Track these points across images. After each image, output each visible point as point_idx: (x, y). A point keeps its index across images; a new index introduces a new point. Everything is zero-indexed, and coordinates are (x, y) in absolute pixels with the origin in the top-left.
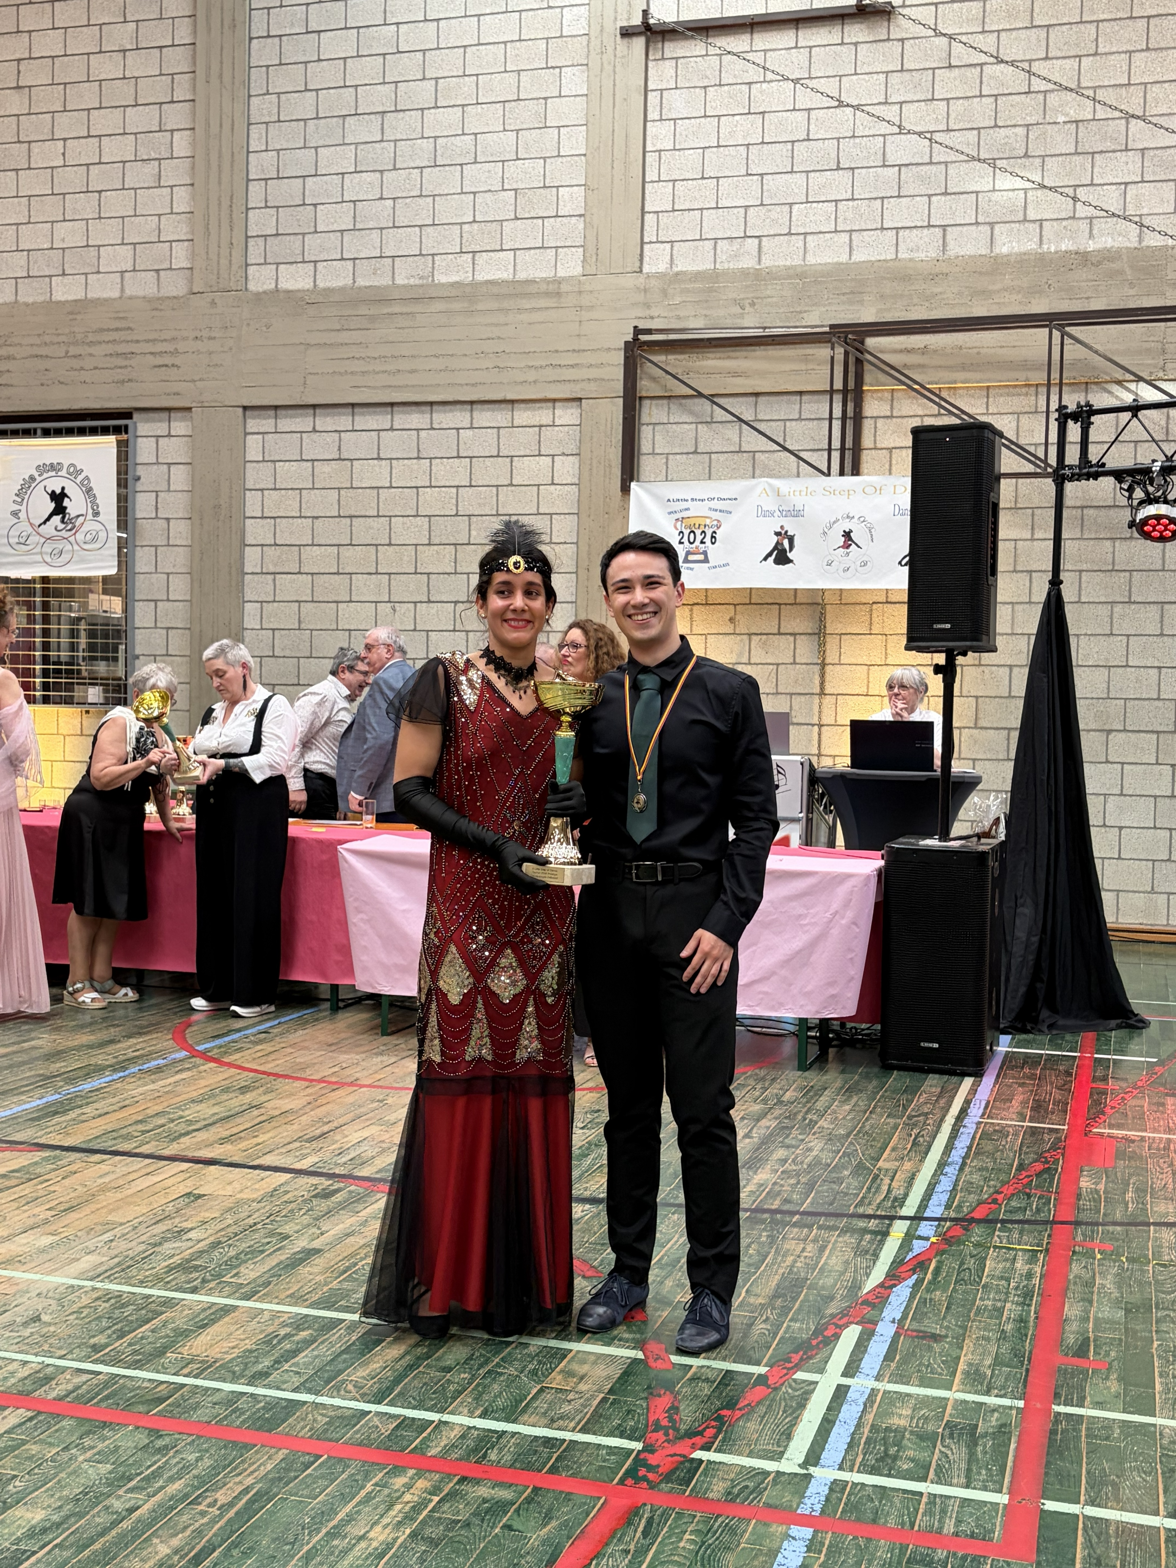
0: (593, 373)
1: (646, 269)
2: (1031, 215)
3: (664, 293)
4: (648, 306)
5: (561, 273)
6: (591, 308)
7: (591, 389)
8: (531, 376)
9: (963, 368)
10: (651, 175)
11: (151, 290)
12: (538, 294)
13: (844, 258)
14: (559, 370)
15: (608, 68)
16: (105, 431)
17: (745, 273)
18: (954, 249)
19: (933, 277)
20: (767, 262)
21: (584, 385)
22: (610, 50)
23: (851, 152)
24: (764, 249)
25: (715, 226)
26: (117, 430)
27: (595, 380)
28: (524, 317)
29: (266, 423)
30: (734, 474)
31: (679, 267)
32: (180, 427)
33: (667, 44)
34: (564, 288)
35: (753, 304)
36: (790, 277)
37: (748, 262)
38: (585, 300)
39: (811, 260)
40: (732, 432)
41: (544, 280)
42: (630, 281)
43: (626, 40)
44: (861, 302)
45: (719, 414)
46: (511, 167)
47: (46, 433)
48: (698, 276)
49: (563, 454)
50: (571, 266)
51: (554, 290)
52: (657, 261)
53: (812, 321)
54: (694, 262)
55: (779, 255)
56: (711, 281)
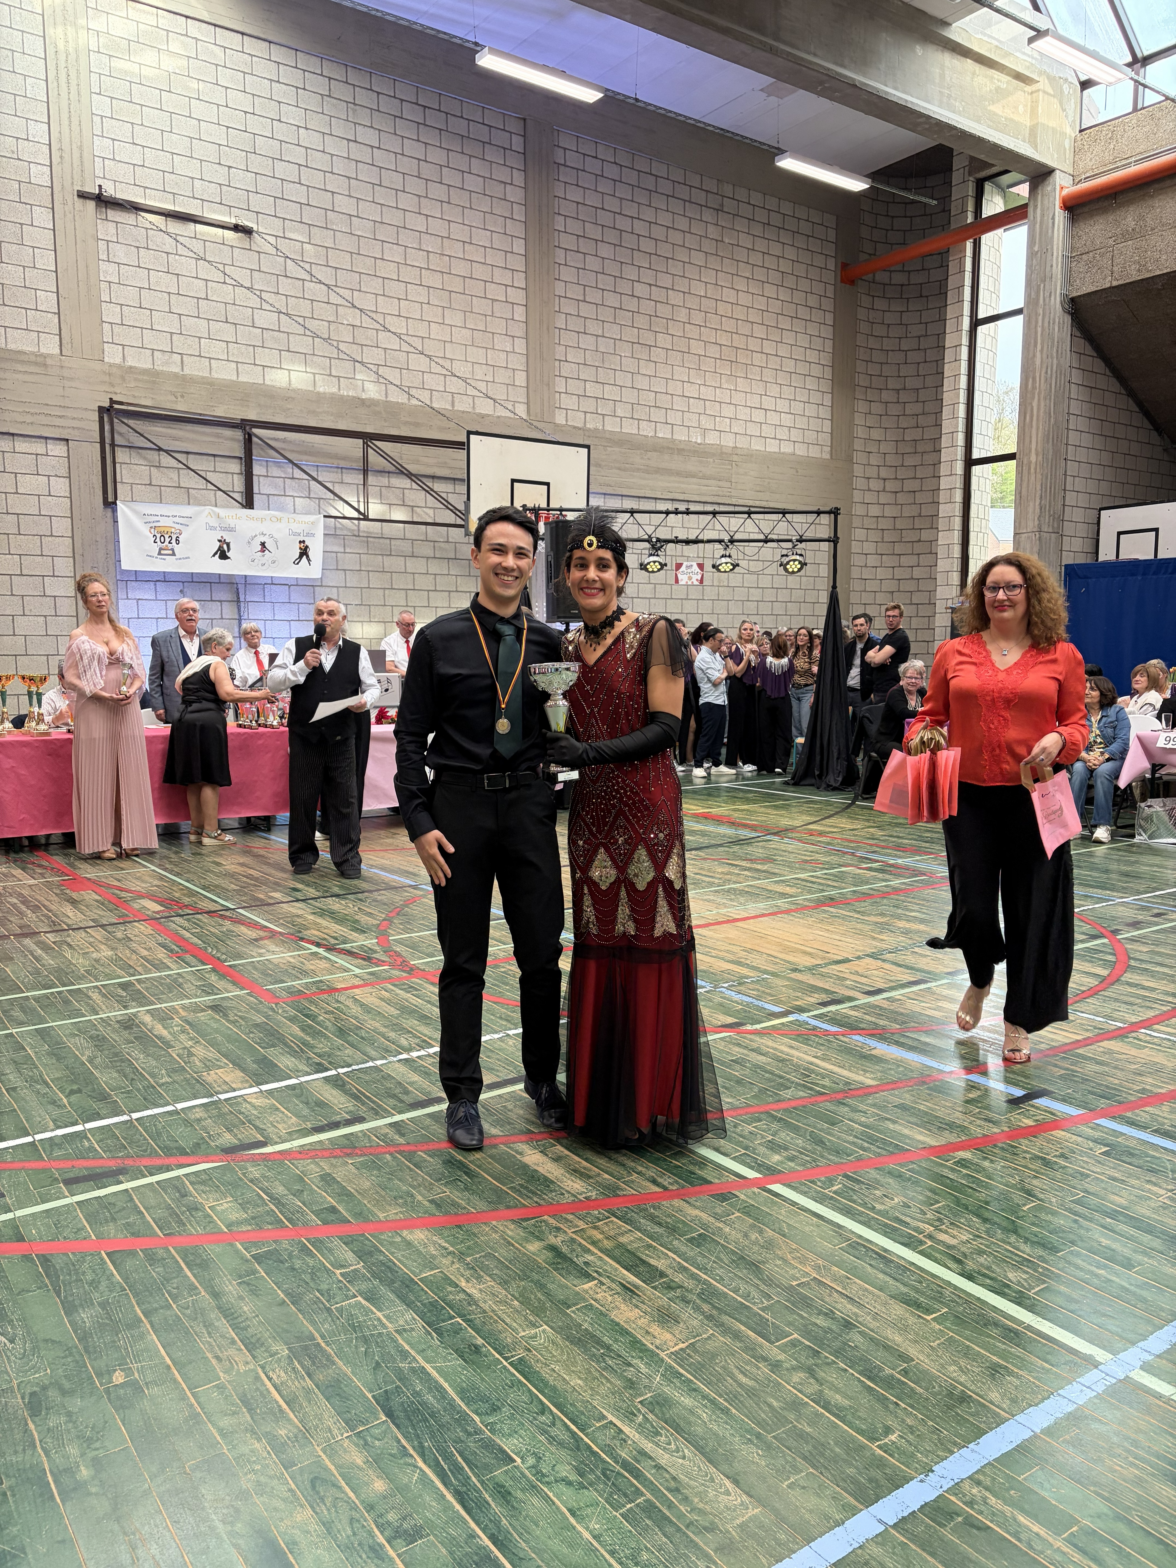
0: (76, 424)
1: (106, 359)
2: (334, 373)
3: (123, 378)
4: (113, 386)
5: (43, 350)
6: (71, 379)
7: (75, 434)
8: (29, 419)
9: (305, 453)
10: (105, 297)
12: (29, 363)
13: (234, 378)
14: (50, 418)
15: (70, 216)
17: (176, 375)
18: (295, 384)
19: (286, 399)
20: (187, 371)
21: (70, 431)
22: (70, 203)
23: (234, 314)
24: (185, 363)
25: (150, 340)
27: (78, 428)
28: (20, 377)
31: (130, 362)
33: (109, 211)
34: (49, 362)
35: (182, 396)
36: (204, 383)
37: (176, 369)
38: (66, 372)
39: (215, 375)
40: (183, 475)
41: (33, 353)
42: (97, 366)
43: (81, 200)
44: (248, 406)
48: (145, 372)
49: (56, 476)
50: (50, 346)
51: (40, 361)
52: (113, 356)
53: (220, 412)
54: (139, 361)
55: (195, 368)
56: (153, 377)
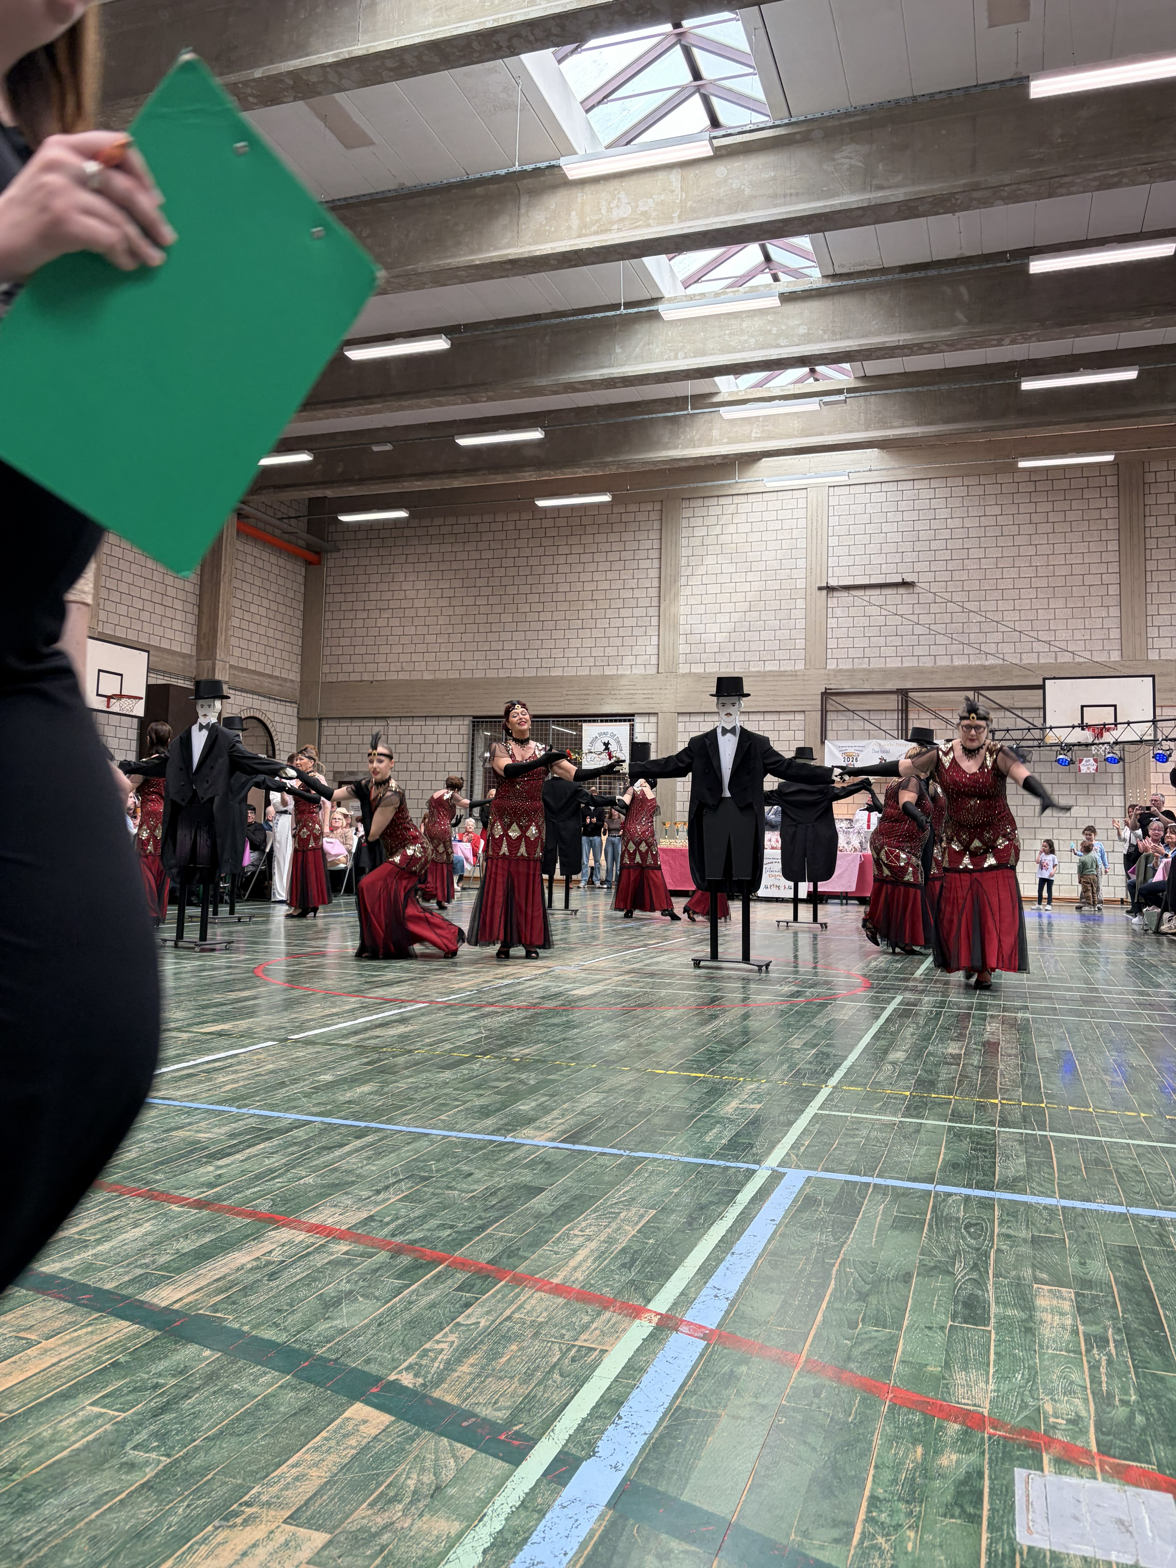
0: (810, 703)
1: (828, 667)
2: (965, 653)
3: (835, 676)
4: (829, 680)
5: (797, 668)
6: (809, 681)
7: (809, 708)
9: (943, 703)
10: (829, 636)
11: (642, 672)
12: (790, 675)
13: (900, 665)
14: (797, 701)
15: (814, 600)
16: (625, 721)
17: (864, 670)
18: (939, 663)
19: (932, 672)
20: (872, 666)
21: (806, 707)
22: (814, 594)
23: (901, 630)
24: (871, 662)
25: (852, 653)
26: (629, 721)
27: (810, 705)
28: (783, 683)
29: (686, 718)
30: (862, 738)
31: (841, 667)
32: (653, 719)
33: (835, 593)
34: (798, 673)
35: (867, 680)
36: (880, 672)
37: (865, 666)
38: (806, 678)
39: (888, 666)
40: (861, 723)
41: (790, 671)
42: (823, 671)
43: (820, 591)
44: (907, 680)
45: (856, 717)
46: (778, 632)
47: (602, 721)
48: (847, 670)
49: (799, 730)
50: (800, 666)
51: (794, 674)
52: (832, 665)
53: (890, 686)
54: (845, 665)
55: (876, 664)
56: (852, 672)
